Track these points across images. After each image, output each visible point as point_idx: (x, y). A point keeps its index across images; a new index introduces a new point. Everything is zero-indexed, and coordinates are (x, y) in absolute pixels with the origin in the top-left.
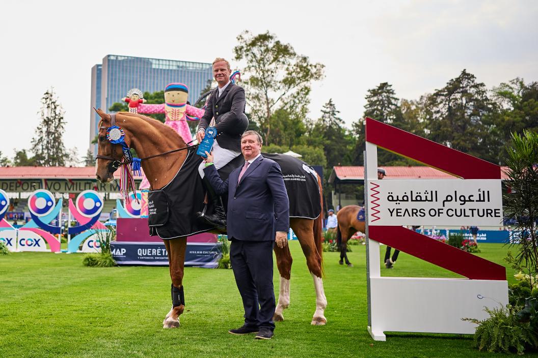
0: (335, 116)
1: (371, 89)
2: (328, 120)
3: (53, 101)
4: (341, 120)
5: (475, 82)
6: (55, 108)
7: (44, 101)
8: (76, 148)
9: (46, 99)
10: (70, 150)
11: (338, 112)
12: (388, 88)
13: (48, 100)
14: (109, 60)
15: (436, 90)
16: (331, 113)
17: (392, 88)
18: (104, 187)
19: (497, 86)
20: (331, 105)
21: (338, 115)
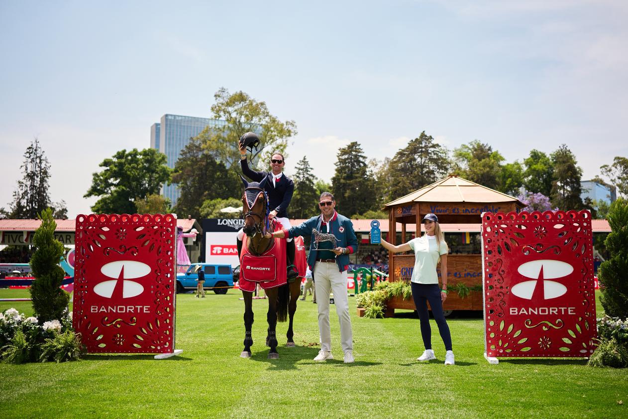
0: (308, 173)
1: (342, 148)
2: (301, 176)
3: (38, 155)
4: (314, 177)
5: (432, 142)
6: (40, 162)
7: (28, 155)
8: (63, 201)
9: (30, 153)
10: (57, 203)
11: (312, 169)
12: (357, 147)
13: (33, 154)
14: (166, 120)
15: (400, 149)
16: (304, 170)
17: (360, 147)
18: (69, 239)
19: (459, 147)
20: (305, 162)
21: (311, 172)
